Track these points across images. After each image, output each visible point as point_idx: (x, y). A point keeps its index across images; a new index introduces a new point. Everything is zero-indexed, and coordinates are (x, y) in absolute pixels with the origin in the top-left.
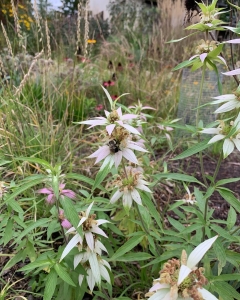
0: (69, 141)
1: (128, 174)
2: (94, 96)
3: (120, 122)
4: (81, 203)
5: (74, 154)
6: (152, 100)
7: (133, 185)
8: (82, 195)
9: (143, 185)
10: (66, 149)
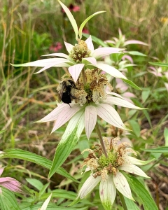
0: (8, 101)
1: (107, 148)
2: (48, 30)
3: (91, 60)
4: (30, 200)
5: (17, 123)
6: (139, 32)
7: (115, 166)
8: (33, 188)
9: (133, 164)
10: (4, 114)
